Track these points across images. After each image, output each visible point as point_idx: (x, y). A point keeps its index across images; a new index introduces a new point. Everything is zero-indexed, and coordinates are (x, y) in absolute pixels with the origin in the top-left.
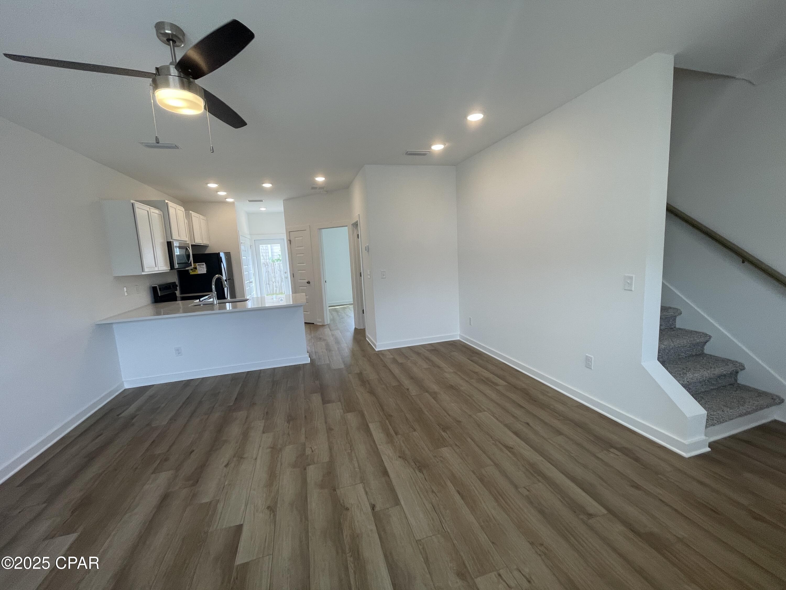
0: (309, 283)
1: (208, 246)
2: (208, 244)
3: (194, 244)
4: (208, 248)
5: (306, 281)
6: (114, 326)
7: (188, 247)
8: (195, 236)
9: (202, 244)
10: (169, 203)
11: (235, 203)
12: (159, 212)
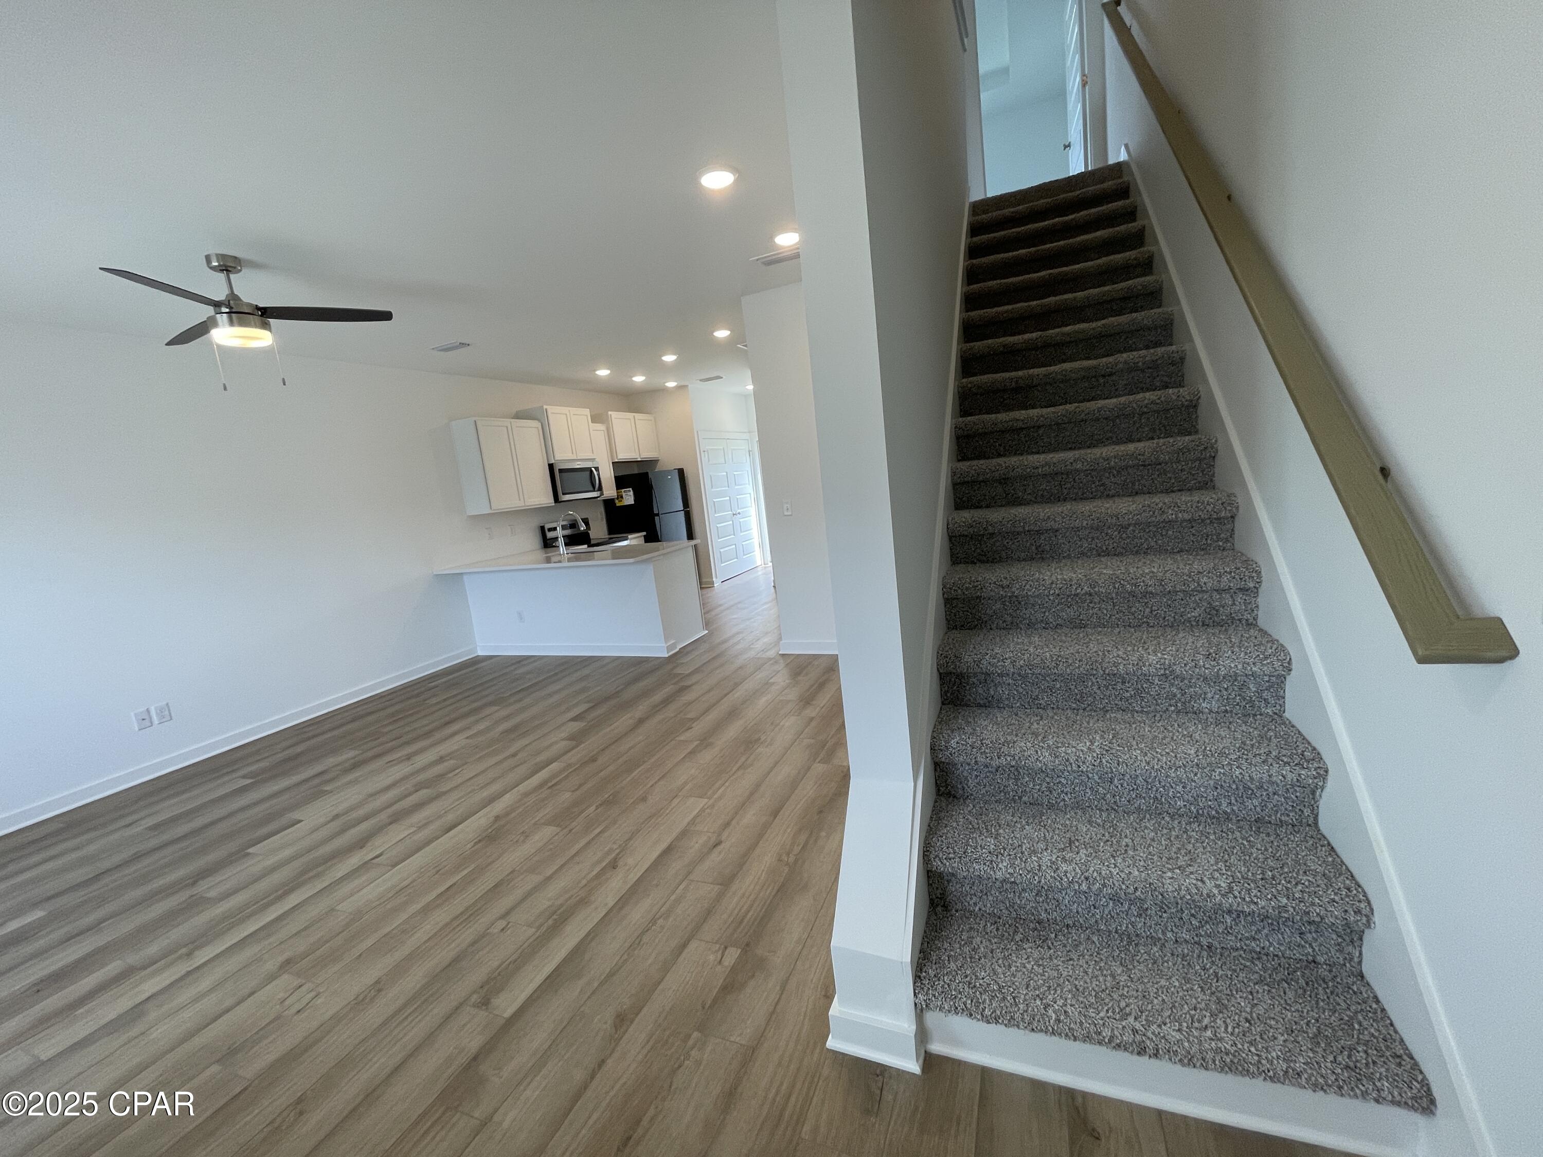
2: (658, 458)
3: (617, 460)
6: (465, 577)
7: (595, 468)
8: (617, 448)
9: (639, 459)
10: (551, 409)
11: (687, 386)
12: (536, 424)
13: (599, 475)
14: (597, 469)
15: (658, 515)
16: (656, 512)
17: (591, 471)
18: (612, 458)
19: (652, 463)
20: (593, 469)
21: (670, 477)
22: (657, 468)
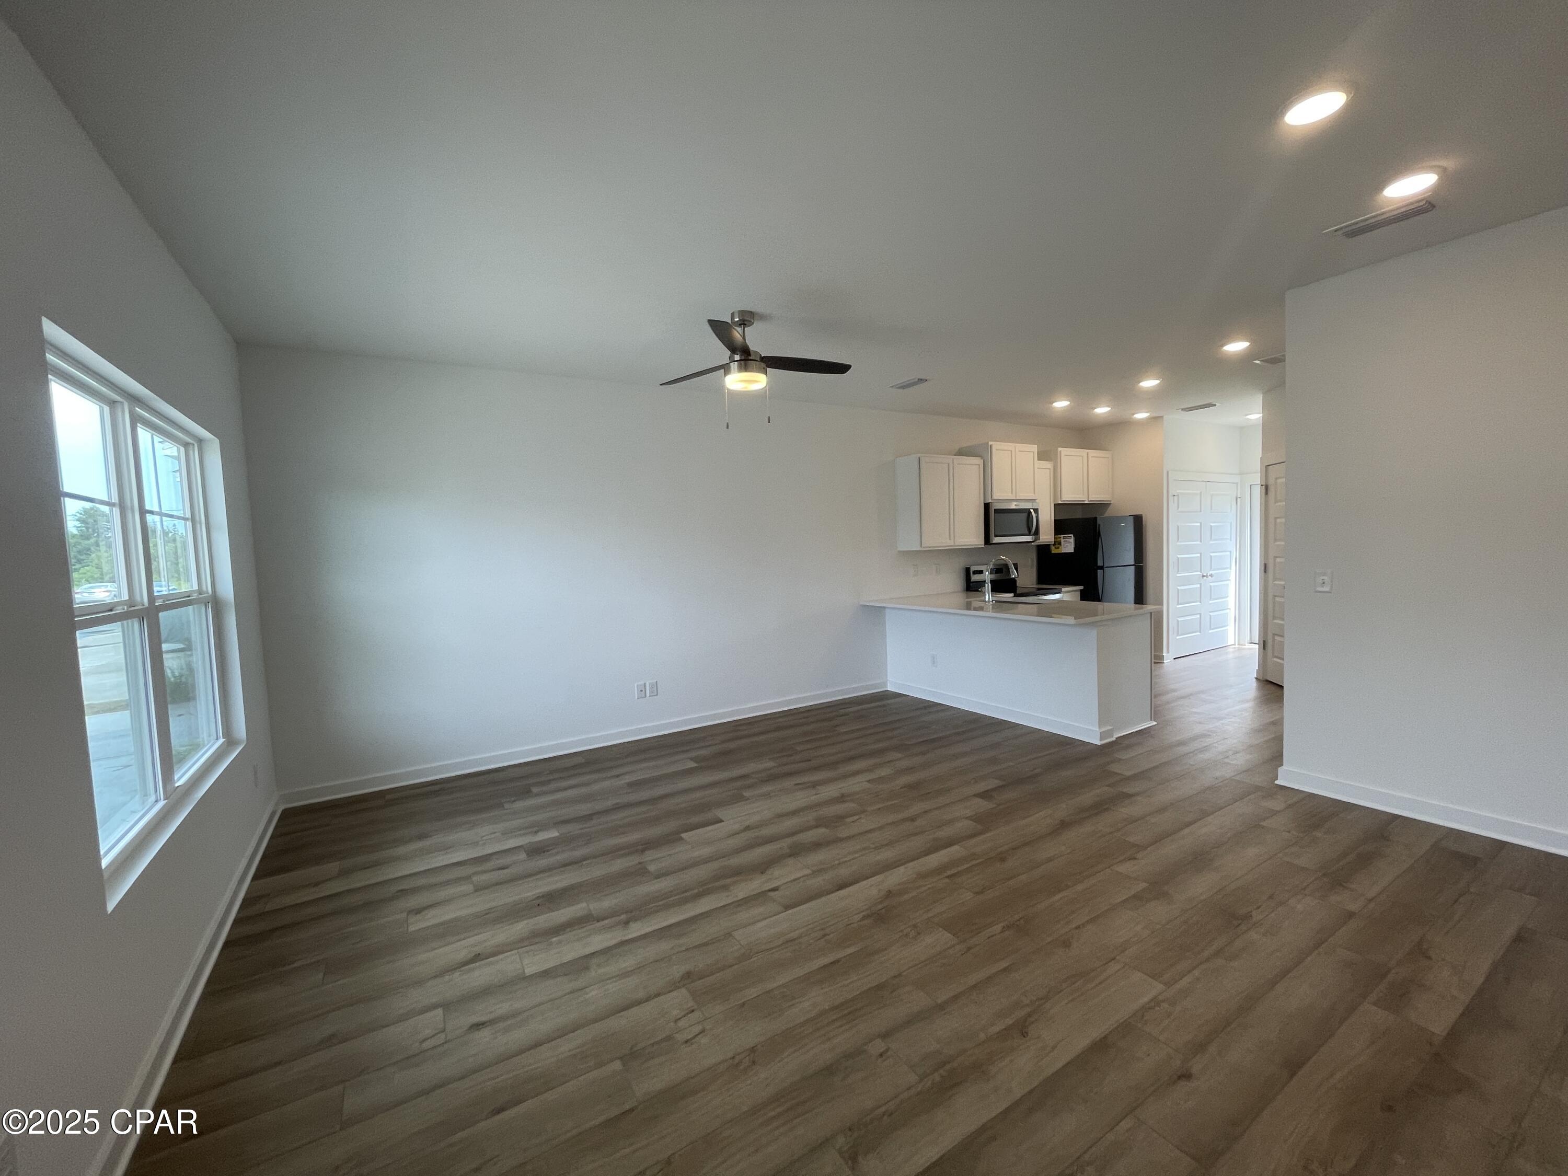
1: (1110, 504)
2: (1110, 501)
3: (1060, 502)
4: (1111, 507)
6: (887, 611)
7: (1034, 509)
8: (1063, 489)
9: (1087, 502)
10: (996, 446)
11: (1164, 417)
12: (978, 461)
13: (1037, 517)
14: (1036, 511)
15: (1102, 568)
16: (1100, 563)
17: (1030, 512)
19: (1102, 506)
21: (1123, 524)
22: (1107, 513)
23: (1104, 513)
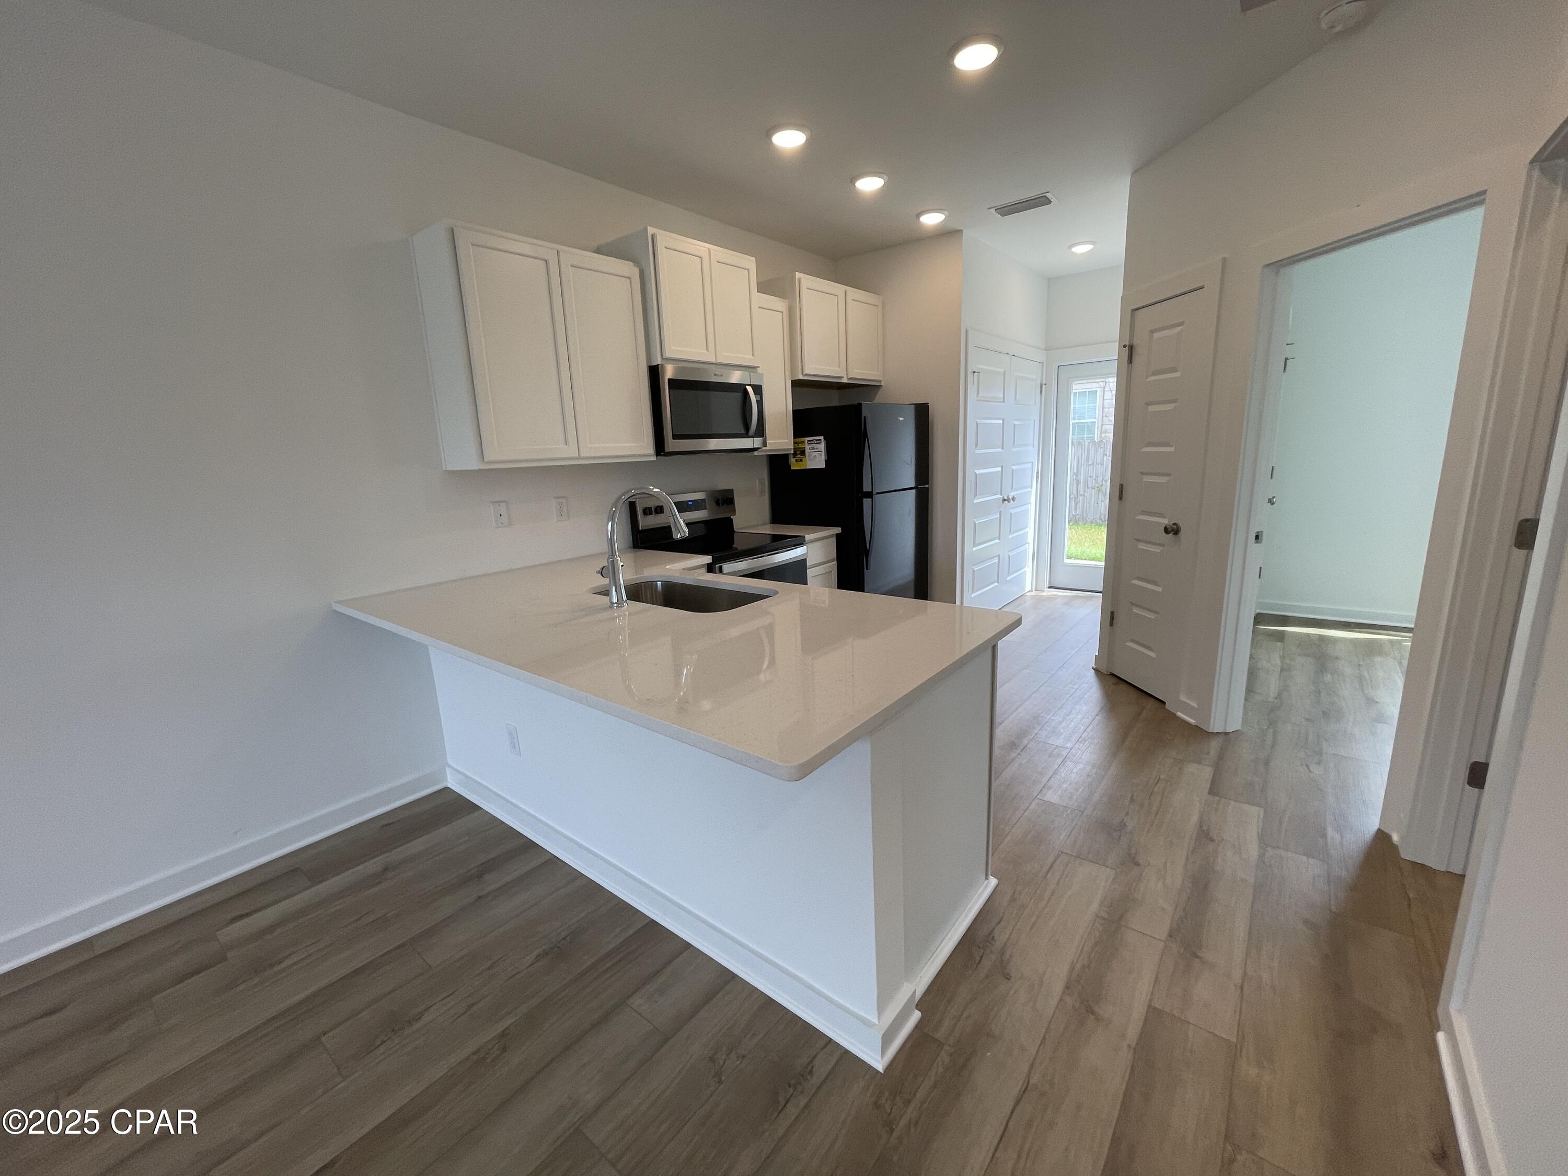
0: (1173, 530)
2: (880, 381)
5: (1165, 521)
7: (754, 387)
8: (806, 353)
9: (845, 380)
10: (665, 240)
11: (960, 231)
12: (627, 268)
13: (760, 403)
14: (758, 389)
15: (870, 495)
16: (867, 488)
17: (746, 393)
18: (793, 370)
19: (867, 389)
20: (749, 389)
21: (901, 419)
22: (876, 400)
23: (874, 399)
